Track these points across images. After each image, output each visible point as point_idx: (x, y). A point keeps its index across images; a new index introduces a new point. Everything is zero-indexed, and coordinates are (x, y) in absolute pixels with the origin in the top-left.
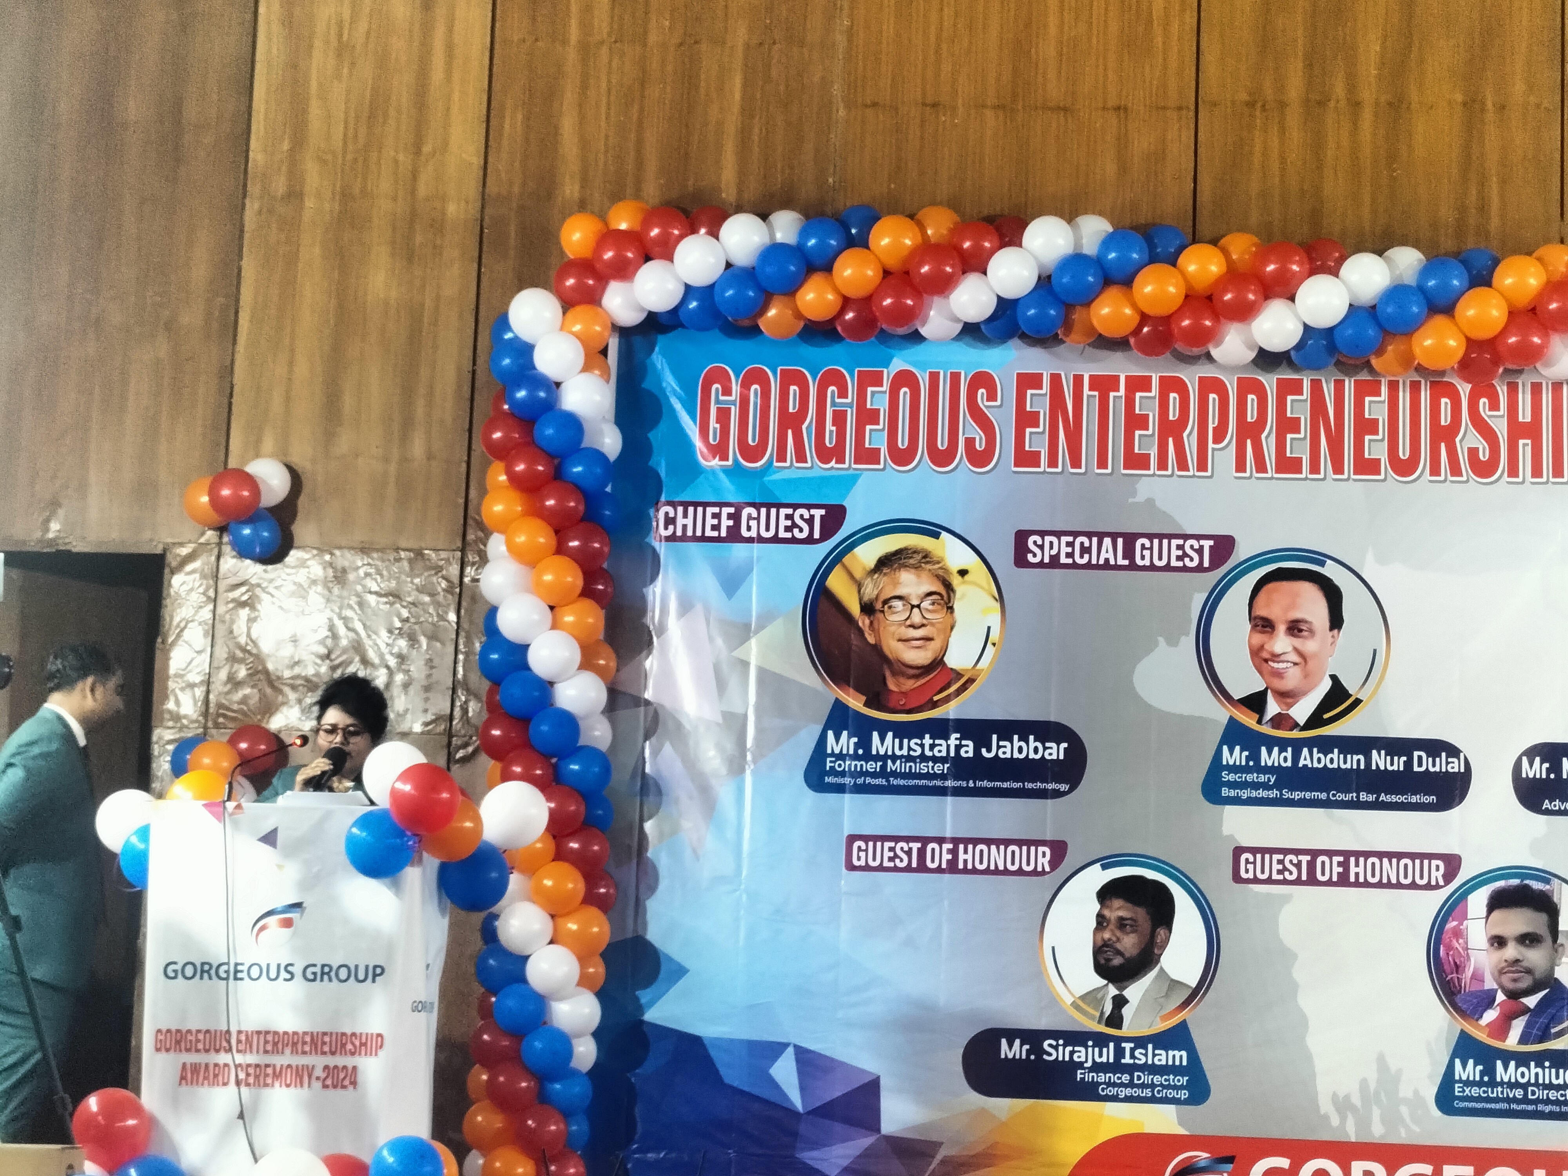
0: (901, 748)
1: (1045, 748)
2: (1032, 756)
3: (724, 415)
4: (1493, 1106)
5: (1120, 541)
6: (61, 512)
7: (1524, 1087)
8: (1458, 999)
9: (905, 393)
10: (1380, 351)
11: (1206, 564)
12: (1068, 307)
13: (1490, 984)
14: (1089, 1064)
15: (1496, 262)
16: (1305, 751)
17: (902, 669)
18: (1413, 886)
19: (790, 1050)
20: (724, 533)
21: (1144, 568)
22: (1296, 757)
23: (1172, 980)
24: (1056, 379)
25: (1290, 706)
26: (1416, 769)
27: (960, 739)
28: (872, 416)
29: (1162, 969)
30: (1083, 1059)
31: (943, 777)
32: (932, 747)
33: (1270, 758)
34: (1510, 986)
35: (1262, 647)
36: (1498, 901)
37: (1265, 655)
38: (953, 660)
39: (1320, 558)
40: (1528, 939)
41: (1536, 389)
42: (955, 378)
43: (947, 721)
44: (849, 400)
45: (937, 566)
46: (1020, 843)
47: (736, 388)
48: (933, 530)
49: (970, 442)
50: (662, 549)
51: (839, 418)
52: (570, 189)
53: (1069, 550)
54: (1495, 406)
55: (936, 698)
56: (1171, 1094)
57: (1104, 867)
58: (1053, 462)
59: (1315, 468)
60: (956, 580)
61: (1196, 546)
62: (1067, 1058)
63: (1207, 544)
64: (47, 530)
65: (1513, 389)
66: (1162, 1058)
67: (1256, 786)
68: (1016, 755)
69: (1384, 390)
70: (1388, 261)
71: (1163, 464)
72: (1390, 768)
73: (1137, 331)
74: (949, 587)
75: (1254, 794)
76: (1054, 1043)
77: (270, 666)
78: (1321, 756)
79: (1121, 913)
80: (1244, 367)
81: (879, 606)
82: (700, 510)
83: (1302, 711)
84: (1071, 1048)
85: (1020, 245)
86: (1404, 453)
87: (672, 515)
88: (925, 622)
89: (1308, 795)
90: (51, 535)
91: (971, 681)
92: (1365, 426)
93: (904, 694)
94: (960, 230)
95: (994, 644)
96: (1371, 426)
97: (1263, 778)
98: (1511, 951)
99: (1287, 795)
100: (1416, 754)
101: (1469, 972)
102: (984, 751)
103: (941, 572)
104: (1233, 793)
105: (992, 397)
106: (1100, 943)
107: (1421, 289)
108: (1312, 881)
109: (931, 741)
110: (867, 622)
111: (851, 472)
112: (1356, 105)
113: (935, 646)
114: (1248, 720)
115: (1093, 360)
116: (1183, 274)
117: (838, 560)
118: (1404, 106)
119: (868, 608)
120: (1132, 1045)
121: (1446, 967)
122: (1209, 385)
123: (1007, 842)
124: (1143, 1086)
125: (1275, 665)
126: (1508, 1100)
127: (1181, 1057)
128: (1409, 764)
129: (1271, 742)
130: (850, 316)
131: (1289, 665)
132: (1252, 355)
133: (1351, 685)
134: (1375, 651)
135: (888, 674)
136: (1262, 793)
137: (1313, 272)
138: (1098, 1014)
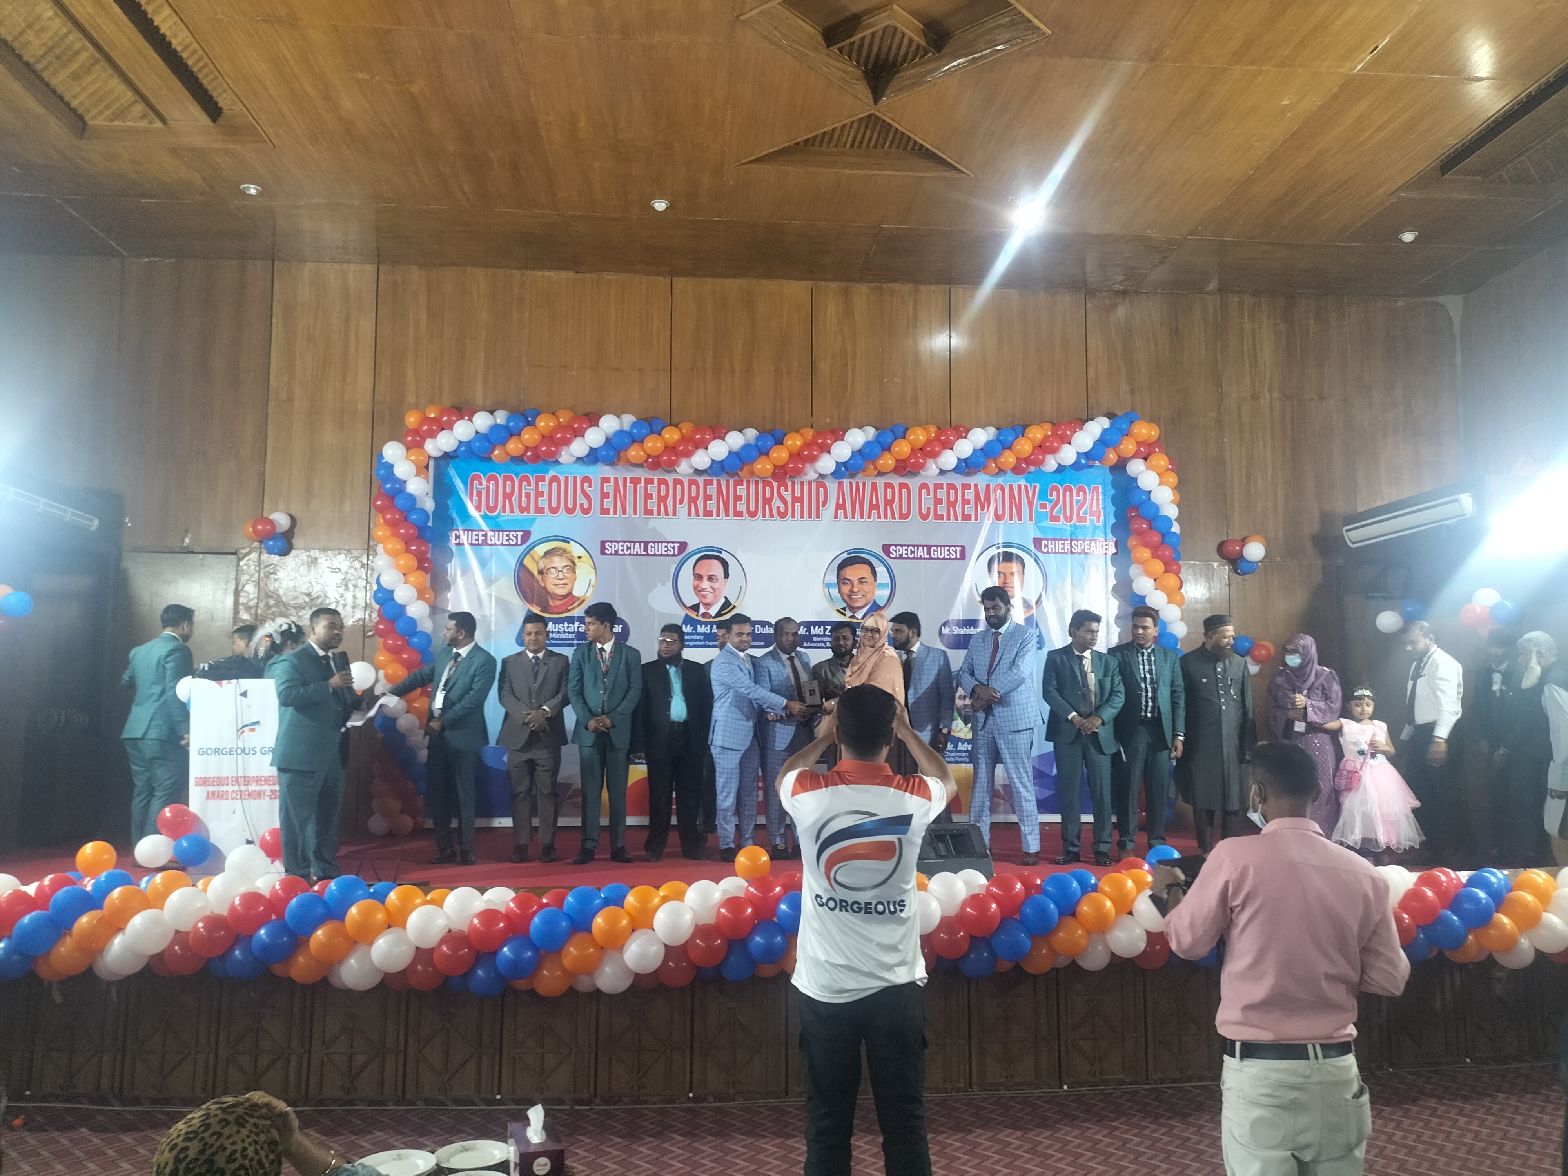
3: (479, 494)
5: (642, 544)
6: (189, 535)
9: (555, 485)
10: (741, 470)
11: (676, 553)
12: (619, 452)
15: (785, 435)
17: (554, 596)
20: (480, 542)
21: (652, 555)
22: (711, 628)
24: (616, 479)
25: (709, 609)
28: (542, 494)
31: (572, 639)
32: (568, 628)
33: (701, 629)
35: (698, 586)
38: (576, 593)
41: (802, 483)
42: (575, 479)
43: (574, 617)
44: (532, 488)
45: (569, 555)
47: (484, 482)
48: (567, 540)
49: (582, 505)
50: (454, 548)
51: (528, 495)
52: (411, 399)
53: (622, 548)
54: (787, 490)
55: (569, 608)
58: (615, 513)
59: (718, 515)
60: (577, 561)
61: (672, 546)
63: (677, 545)
64: (183, 542)
65: (793, 483)
67: (696, 640)
69: (745, 484)
70: (744, 434)
71: (659, 514)
73: (646, 461)
74: (574, 563)
75: (695, 643)
77: (284, 599)
80: (691, 475)
81: (545, 571)
82: (470, 533)
83: (713, 611)
85: (598, 426)
86: (752, 509)
87: (458, 535)
88: (564, 577)
90: (185, 545)
91: (583, 601)
92: (738, 498)
93: (556, 607)
94: (574, 419)
96: (740, 498)
97: (698, 637)
99: (708, 643)
103: (570, 557)
105: (590, 486)
107: (756, 445)
109: (567, 625)
110: (541, 578)
111: (533, 517)
112: (733, 370)
113: (568, 587)
114: (693, 615)
115: (630, 472)
116: (664, 439)
117: (528, 552)
119: (541, 572)
122: (677, 482)
125: (703, 593)
129: (701, 623)
130: (529, 454)
131: (709, 593)
132: (692, 471)
134: (741, 587)
135: (549, 599)
136: (698, 643)
137: (714, 439)
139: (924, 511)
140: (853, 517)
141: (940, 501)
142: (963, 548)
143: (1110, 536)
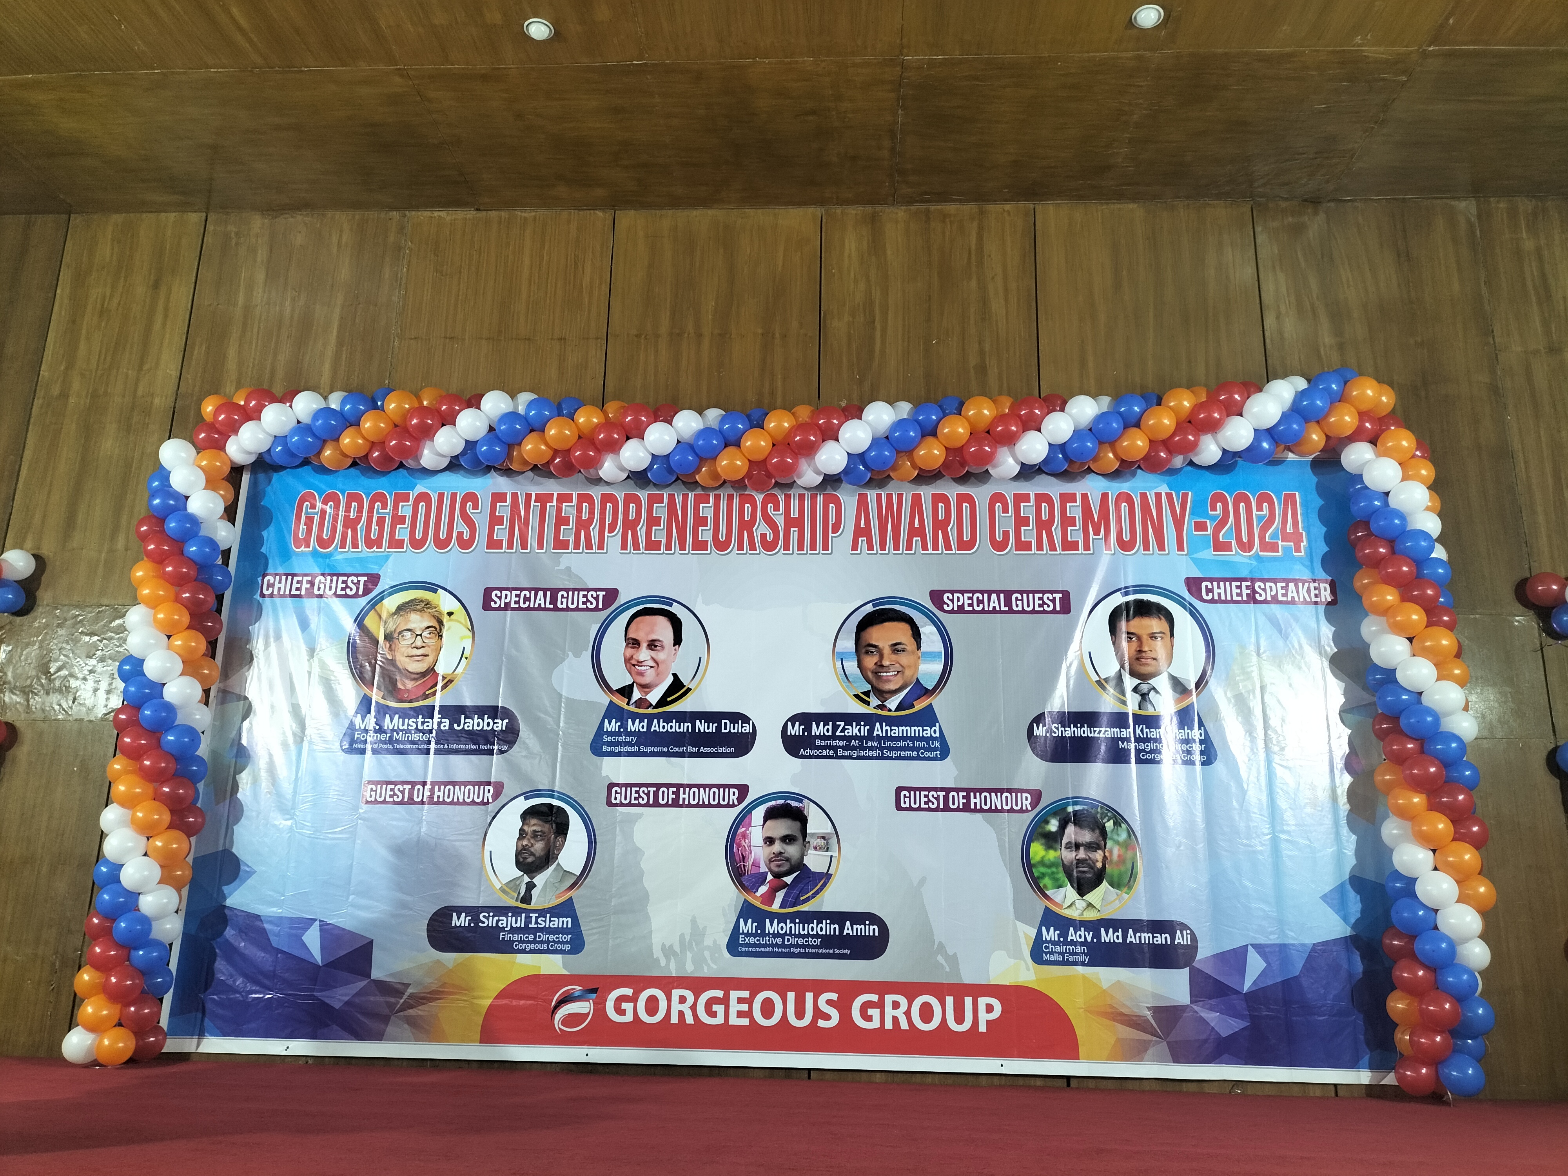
0: (403, 725)
1: (494, 723)
2: (485, 728)
3: (310, 520)
4: (763, 950)
5: (549, 593)
7: (783, 936)
8: (743, 879)
9: (423, 505)
11: (600, 606)
12: (508, 446)
13: (763, 869)
14: (508, 928)
15: (767, 414)
16: (655, 721)
17: (407, 675)
18: (719, 806)
19: (317, 923)
20: (303, 593)
21: (562, 610)
22: (649, 726)
23: (565, 871)
24: (515, 496)
25: (647, 693)
26: (723, 731)
27: (441, 718)
28: (402, 520)
29: (559, 864)
30: (505, 925)
31: (428, 742)
32: (423, 723)
33: (634, 726)
34: (776, 869)
35: (631, 657)
36: (771, 815)
37: (634, 662)
38: (441, 668)
39: (670, 601)
40: (788, 839)
41: (803, 499)
42: (454, 496)
44: (388, 511)
45: (434, 610)
46: (474, 784)
47: (319, 505)
48: (433, 588)
49: (460, 534)
50: (265, 603)
51: (381, 522)
53: (517, 599)
54: (777, 508)
55: (427, 693)
56: (560, 947)
57: (526, 798)
58: (510, 546)
60: (445, 619)
61: (595, 595)
62: (494, 925)
63: (601, 594)
65: (788, 497)
66: (556, 923)
67: (623, 744)
68: (476, 728)
69: (712, 500)
70: (703, 416)
71: (577, 546)
72: (707, 731)
73: (552, 461)
74: (441, 623)
76: (487, 915)
78: (665, 724)
79: (534, 828)
80: (624, 484)
81: (396, 635)
82: (290, 578)
83: (654, 697)
84: (497, 918)
85: (478, 408)
86: (722, 537)
87: (272, 581)
88: (424, 645)
89: (656, 749)
91: (451, 681)
92: (700, 521)
93: (408, 690)
94: (441, 399)
95: (466, 658)
96: (703, 521)
97: (628, 739)
98: (777, 847)
99: (643, 749)
100: (723, 721)
101: (750, 862)
102: (455, 725)
103: (436, 614)
104: (609, 749)
105: (475, 507)
106: (520, 849)
107: (720, 431)
108: (656, 804)
109: (423, 720)
110: (388, 645)
111: (386, 553)
112: (699, 336)
113: (430, 659)
114: (621, 702)
115: (540, 484)
116: (576, 423)
117: (373, 607)
118: (728, 336)
120: (537, 915)
121: (737, 858)
122: (607, 498)
123: (466, 784)
124: (542, 942)
125: (639, 668)
126: (773, 946)
127: (567, 922)
128: (719, 728)
129: (634, 716)
130: (375, 453)
131: (648, 667)
132: (625, 475)
133: (685, 680)
134: (700, 658)
135: (399, 678)
136: (627, 749)
137: (654, 422)
138: (516, 895)
139: (999, 537)
140: (883, 548)
141: (1025, 521)
142: (1066, 596)
143: (1321, 574)
